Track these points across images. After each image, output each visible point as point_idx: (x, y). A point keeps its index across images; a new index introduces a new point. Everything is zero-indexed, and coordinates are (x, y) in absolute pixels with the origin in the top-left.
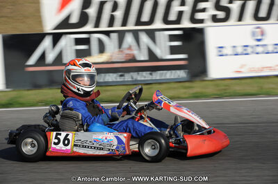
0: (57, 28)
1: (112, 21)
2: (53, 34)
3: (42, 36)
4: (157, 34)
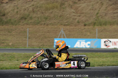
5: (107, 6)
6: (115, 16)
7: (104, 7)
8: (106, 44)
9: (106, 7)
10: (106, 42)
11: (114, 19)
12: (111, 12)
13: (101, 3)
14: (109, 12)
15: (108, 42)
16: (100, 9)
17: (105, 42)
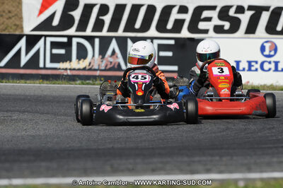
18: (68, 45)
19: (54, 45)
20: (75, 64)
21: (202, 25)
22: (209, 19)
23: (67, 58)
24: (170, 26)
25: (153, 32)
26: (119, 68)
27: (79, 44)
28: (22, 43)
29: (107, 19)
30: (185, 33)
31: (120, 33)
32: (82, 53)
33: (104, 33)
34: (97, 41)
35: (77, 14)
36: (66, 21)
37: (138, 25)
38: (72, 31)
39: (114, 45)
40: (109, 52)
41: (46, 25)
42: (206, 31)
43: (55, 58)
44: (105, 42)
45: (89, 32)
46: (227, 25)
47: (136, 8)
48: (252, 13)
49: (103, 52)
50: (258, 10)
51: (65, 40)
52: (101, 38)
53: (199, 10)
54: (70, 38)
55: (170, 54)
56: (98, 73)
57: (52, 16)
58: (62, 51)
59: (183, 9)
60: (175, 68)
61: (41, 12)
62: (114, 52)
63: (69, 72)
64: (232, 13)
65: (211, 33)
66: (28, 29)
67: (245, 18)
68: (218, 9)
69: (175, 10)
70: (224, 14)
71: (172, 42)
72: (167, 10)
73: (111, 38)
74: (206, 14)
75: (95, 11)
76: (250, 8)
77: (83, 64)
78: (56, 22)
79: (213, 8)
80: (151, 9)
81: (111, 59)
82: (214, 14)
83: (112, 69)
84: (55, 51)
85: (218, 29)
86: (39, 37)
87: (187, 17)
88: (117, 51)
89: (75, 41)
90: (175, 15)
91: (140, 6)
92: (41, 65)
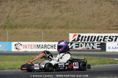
0: (72, 41)
1: (85, 40)
2: (71, 43)
3: (69, 43)
4: (95, 43)
5: (18, 9)
6: (25, 19)
7: (14, 10)
8: (17, 47)
9: (17, 11)
10: (17, 46)
11: (25, 22)
12: (22, 15)
13: (12, 5)
14: (20, 15)
15: (19, 46)
16: (10, 12)
17: (15, 45)
18: (78, 44)
19: (76, 44)
20: (80, 48)
21: (105, 40)
22: (107, 39)
23: (78, 47)
24: (99, 40)
25: (96, 41)
26: (89, 49)
27: (81, 45)
28: (69, 44)
29: (86, 39)
30: (102, 42)
31: (89, 42)
32: (81, 46)
33: (86, 42)
34: (84, 43)
35: (80, 38)
36: (78, 40)
37: (93, 40)
38: (79, 41)
39: (88, 44)
40: (87, 46)
41: (74, 40)
42: (106, 41)
43: (76, 47)
44: (86, 44)
45: (83, 41)
46: (110, 40)
47: (92, 37)
48: (115, 37)
49: (86, 45)
50: (117, 37)
51: (78, 43)
52: (85, 43)
53: (105, 37)
54: (79, 43)
55: (99, 46)
56: (85, 50)
57: (75, 39)
58: (78, 46)
59: (102, 37)
60: (100, 49)
61: (73, 38)
62: (88, 46)
63: (79, 50)
64: (111, 37)
65: (107, 41)
66: (70, 41)
67: (114, 38)
68: (109, 37)
69: (100, 37)
70: (110, 38)
71: (100, 43)
72: (98, 37)
73: (87, 43)
74: (106, 38)
75: (84, 37)
76: (115, 36)
77: (82, 48)
78: (76, 40)
79: (108, 36)
80: (95, 37)
81: (87, 47)
82: (108, 38)
83: (88, 49)
84: (76, 46)
85: (109, 41)
86: (73, 43)
87: (102, 38)
88: (89, 45)
89: (80, 43)
90: (100, 38)
91: (93, 36)
92: (73, 48)
